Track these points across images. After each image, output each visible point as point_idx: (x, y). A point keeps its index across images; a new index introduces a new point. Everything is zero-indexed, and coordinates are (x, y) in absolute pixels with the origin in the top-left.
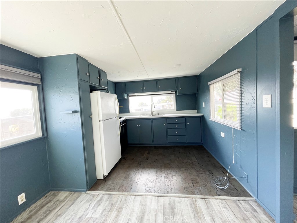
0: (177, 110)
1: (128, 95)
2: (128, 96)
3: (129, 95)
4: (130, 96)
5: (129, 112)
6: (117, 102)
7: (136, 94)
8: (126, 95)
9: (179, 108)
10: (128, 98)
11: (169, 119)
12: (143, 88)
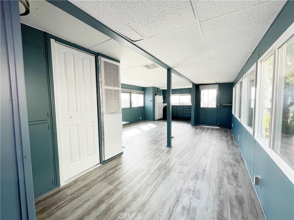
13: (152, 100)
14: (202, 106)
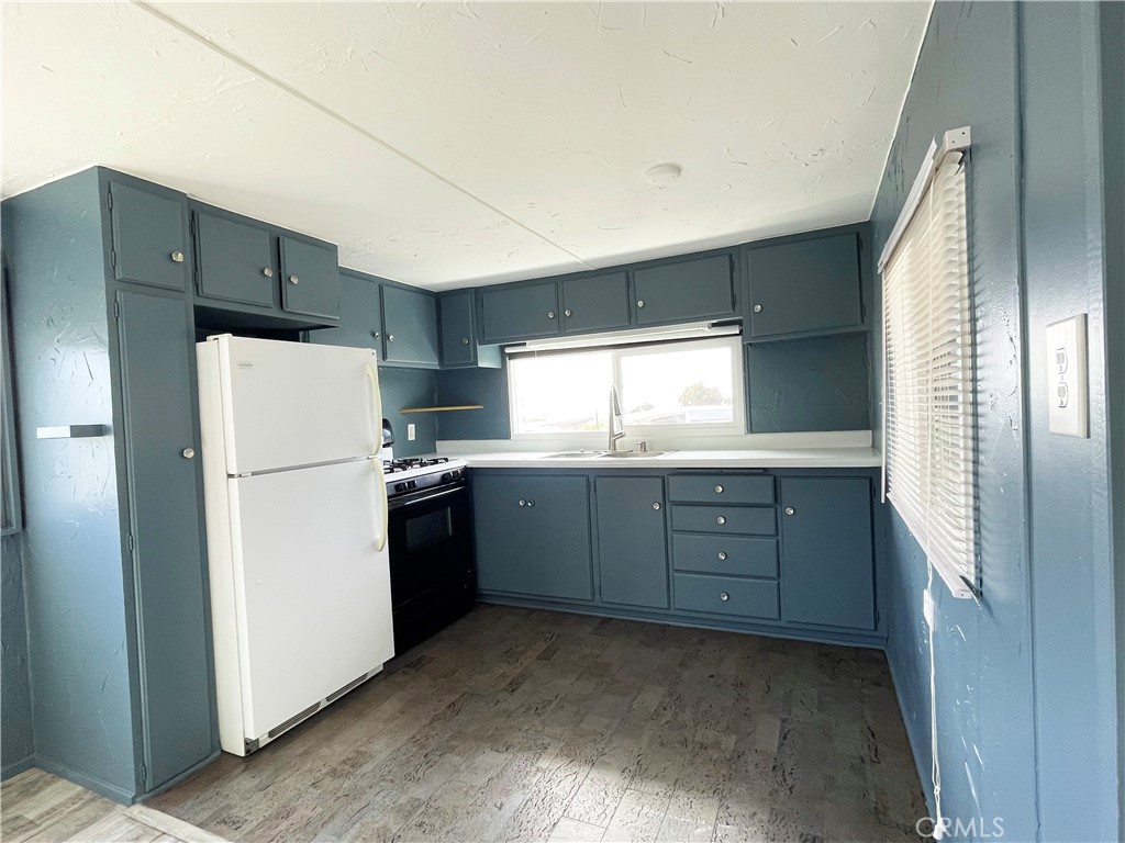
0: (752, 429)
1: (502, 349)
2: (504, 357)
3: (508, 350)
4: (513, 356)
5: (507, 436)
7: (532, 346)
8: (485, 352)
10: (504, 364)
11: (679, 478)
12: (561, 313)
13: (106, 417)
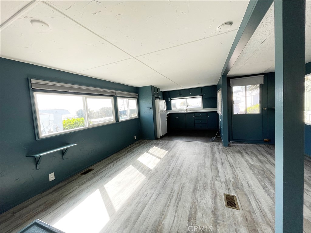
0: (203, 108)
4: (172, 99)
5: (171, 110)
6: (165, 103)
7: (175, 98)
8: (169, 99)
9: (204, 107)
11: (196, 113)
12: (180, 94)
13: (152, 107)
14: (235, 112)
